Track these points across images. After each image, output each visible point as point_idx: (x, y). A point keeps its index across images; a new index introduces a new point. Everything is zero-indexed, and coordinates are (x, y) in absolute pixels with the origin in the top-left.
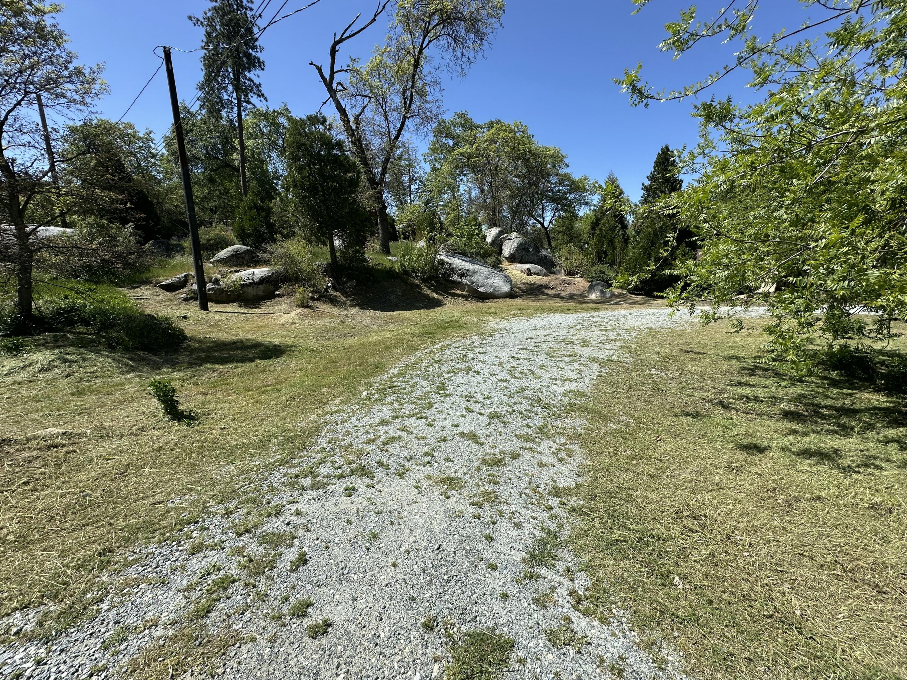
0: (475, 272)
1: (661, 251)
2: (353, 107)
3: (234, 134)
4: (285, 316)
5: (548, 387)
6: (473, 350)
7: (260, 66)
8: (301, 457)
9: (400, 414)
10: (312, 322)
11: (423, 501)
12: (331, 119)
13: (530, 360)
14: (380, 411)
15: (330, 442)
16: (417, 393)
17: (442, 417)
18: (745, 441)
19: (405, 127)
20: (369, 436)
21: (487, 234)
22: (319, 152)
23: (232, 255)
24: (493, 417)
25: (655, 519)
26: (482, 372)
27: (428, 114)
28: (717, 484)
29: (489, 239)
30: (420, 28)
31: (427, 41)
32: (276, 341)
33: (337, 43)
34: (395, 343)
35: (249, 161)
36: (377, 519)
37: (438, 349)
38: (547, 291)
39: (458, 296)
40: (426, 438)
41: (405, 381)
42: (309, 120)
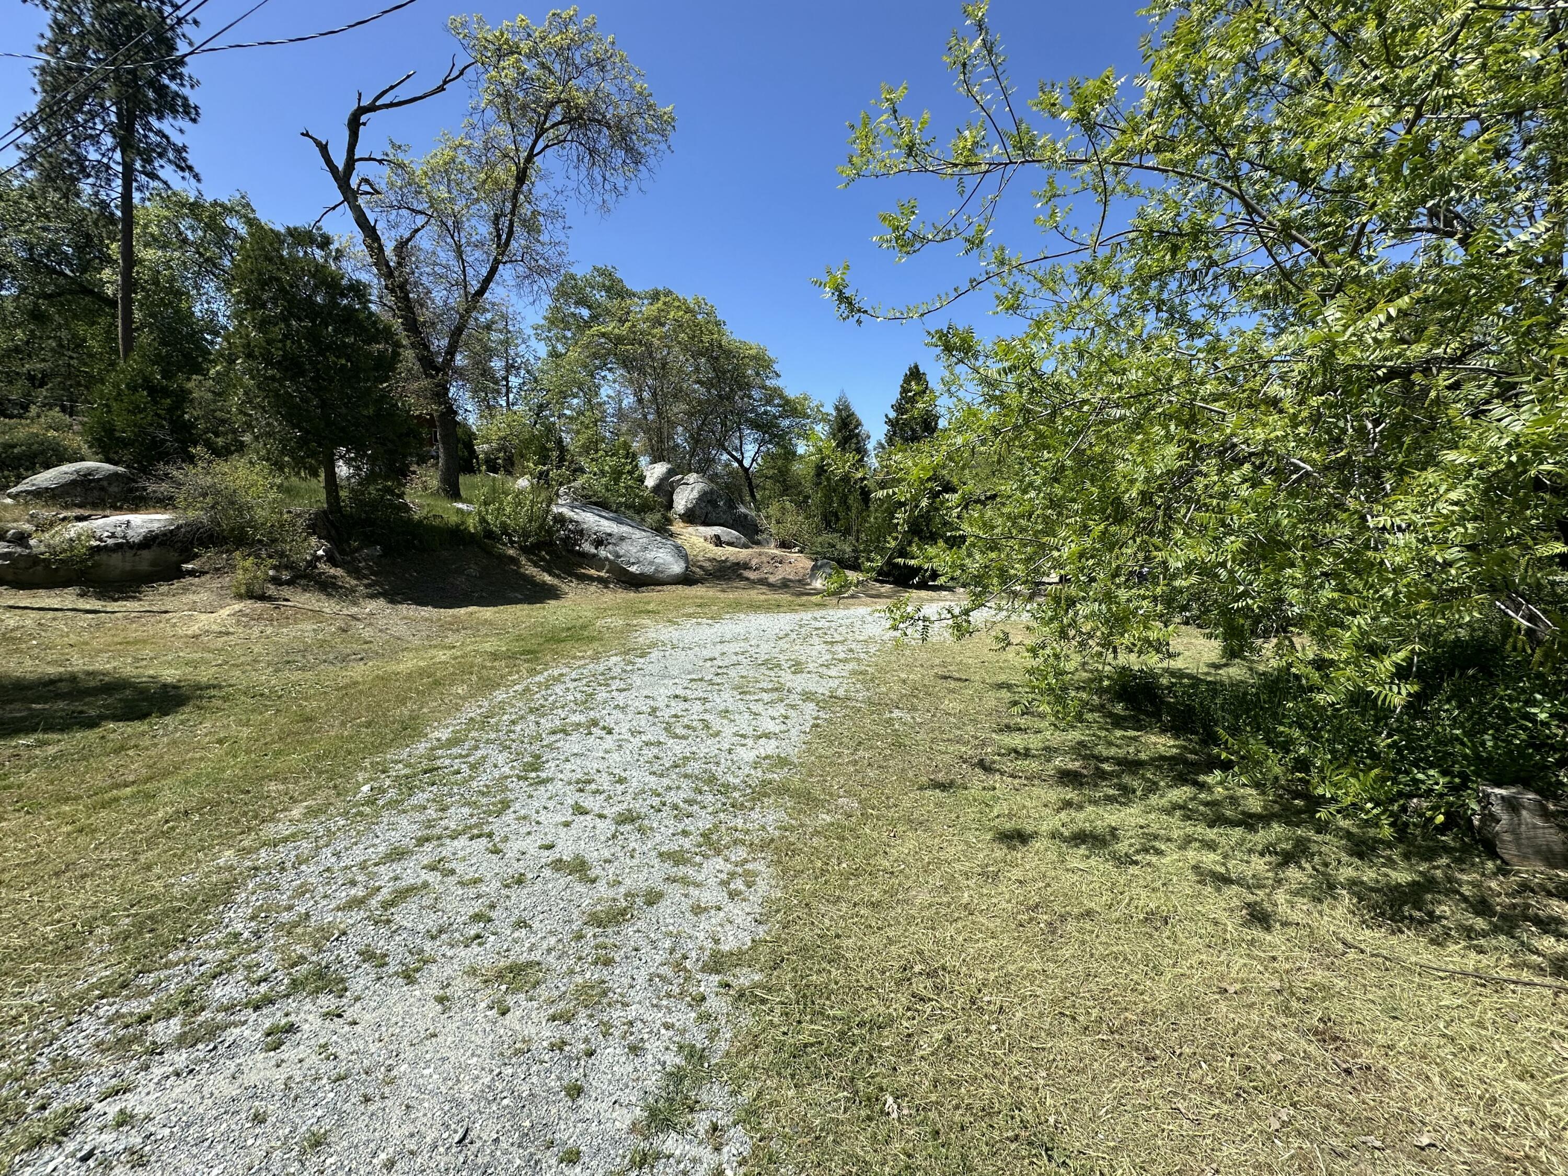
0: (622, 539)
1: (889, 538)
2: (394, 226)
3: (109, 232)
4: (203, 617)
5: (730, 751)
6: (608, 685)
7: (187, 113)
8: (166, 966)
9: (437, 831)
10: (269, 630)
11: (450, 1028)
12: (344, 240)
13: (705, 700)
14: (392, 826)
15: (252, 919)
16: (483, 780)
17: (524, 830)
18: (1008, 826)
19: (497, 276)
20: (353, 892)
21: (648, 474)
22: (310, 296)
23: (73, 483)
24: (623, 822)
25: (871, 988)
26: (617, 730)
27: (541, 262)
28: (966, 906)
29: (650, 482)
30: (530, 121)
31: (540, 145)
32: (170, 675)
33: (362, 110)
34: (453, 674)
35: (143, 289)
36: (332, 1095)
37: (539, 684)
38: (747, 574)
39: (591, 579)
40: (481, 880)
41: (461, 756)
42: (292, 235)
